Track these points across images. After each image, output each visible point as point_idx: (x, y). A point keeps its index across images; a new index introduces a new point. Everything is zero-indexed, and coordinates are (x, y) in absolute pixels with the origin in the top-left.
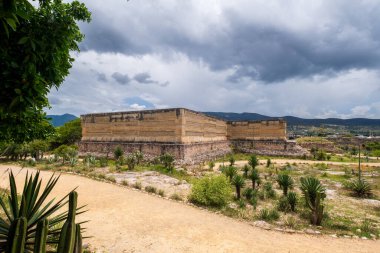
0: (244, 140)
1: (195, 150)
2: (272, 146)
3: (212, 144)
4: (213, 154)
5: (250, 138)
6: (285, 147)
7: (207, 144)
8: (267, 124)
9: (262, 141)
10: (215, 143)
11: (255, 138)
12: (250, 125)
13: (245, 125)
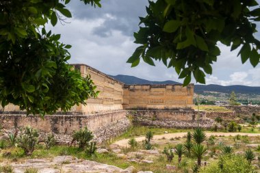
2: (179, 116)
6: (194, 117)
8: (173, 90)
9: (167, 110)
12: (153, 90)
13: (146, 90)
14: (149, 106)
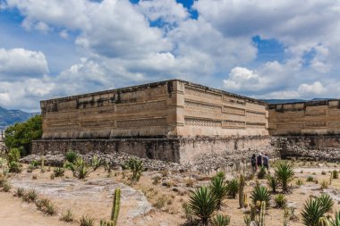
0: (299, 134)
1: (201, 148)
3: (237, 140)
4: (238, 157)
5: (309, 131)
7: (226, 140)
9: (331, 135)
10: (243, 138)
11: (318, 131)
12: (309, 108)
13: (299, 110)
14: (304, 131)
